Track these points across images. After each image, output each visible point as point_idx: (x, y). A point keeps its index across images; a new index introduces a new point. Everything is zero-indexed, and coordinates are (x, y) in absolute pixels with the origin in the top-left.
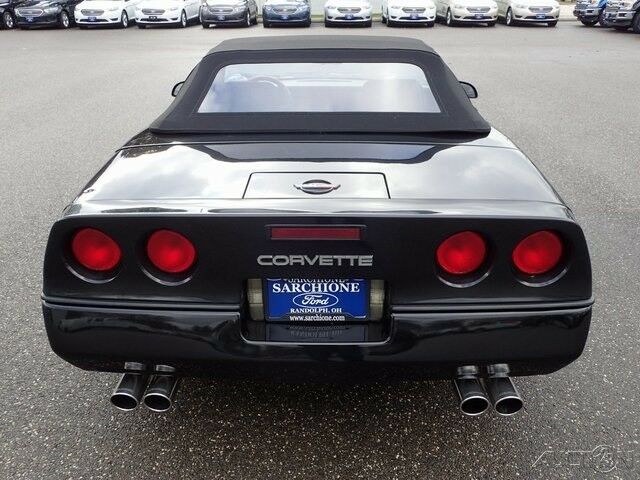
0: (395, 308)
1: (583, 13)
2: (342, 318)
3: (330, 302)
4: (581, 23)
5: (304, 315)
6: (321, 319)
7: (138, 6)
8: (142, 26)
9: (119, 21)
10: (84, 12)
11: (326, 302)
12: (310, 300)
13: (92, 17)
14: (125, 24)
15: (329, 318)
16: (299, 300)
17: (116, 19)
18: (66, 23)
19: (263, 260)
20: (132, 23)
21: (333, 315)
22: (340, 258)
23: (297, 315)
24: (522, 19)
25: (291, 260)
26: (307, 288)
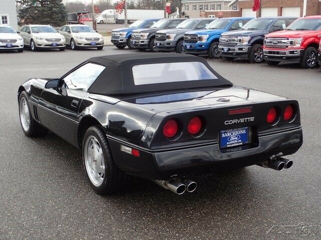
0: (259, 135)
1: (117, 41)
2: (241, 144)
3: (238, 138)
4: (115, 47)
5: (231, 144)
6: (235, 145)
11: (236, 138)
12: (233, 138)
15: (238, 144)
16: (229, 139)
19: (226, 123)
21: (239, 143)
22: (246, 119)
23: (229, 144)
24: (81, 45)
25: (233, 122)
26: (232, 134)
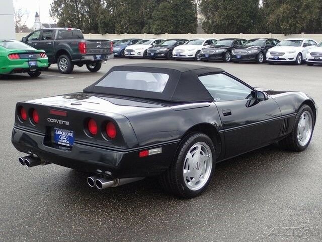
2: (69, 145)
7: (309, 51)
8: (310, 64)
9: (294, 60)
10: (272, 53)
12: (63, 138)
13: (276, 57)
14: (299, 62)
15: (66, 144)
16: (60, 137)
17: (293, 59)
18: (261, 60)
20: (304, 62)
23: (60, 142)
26: (63, 133)
